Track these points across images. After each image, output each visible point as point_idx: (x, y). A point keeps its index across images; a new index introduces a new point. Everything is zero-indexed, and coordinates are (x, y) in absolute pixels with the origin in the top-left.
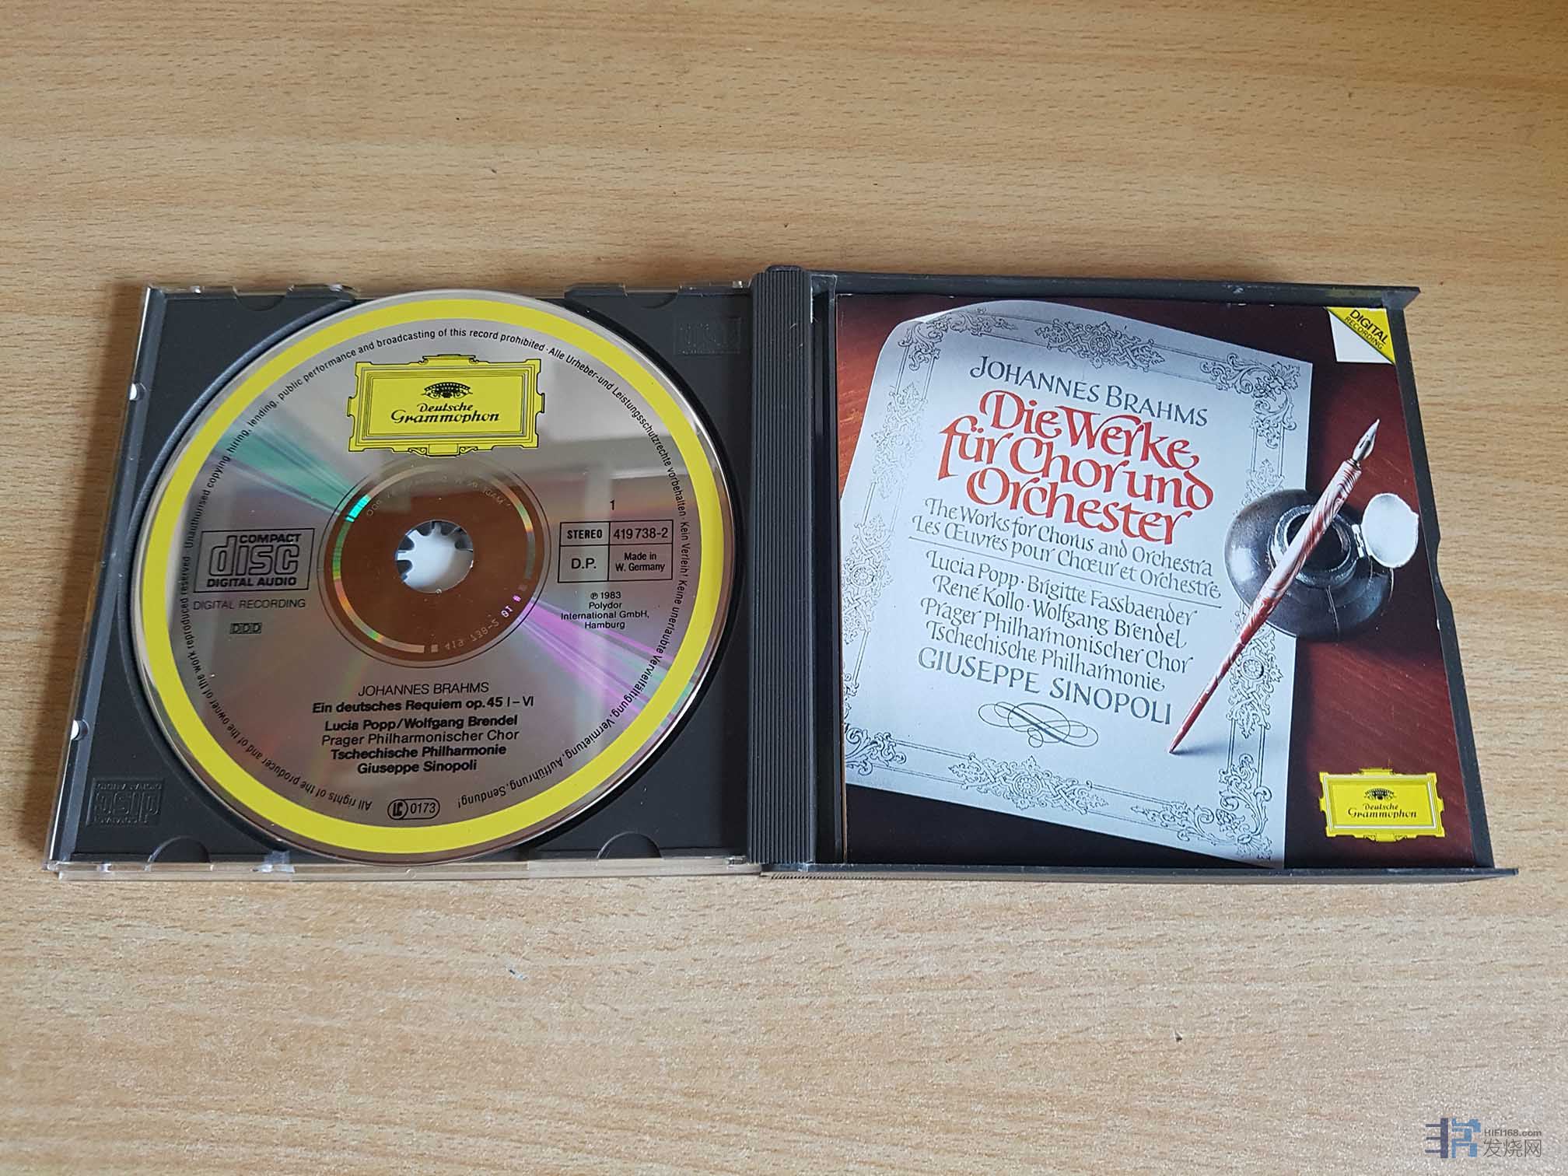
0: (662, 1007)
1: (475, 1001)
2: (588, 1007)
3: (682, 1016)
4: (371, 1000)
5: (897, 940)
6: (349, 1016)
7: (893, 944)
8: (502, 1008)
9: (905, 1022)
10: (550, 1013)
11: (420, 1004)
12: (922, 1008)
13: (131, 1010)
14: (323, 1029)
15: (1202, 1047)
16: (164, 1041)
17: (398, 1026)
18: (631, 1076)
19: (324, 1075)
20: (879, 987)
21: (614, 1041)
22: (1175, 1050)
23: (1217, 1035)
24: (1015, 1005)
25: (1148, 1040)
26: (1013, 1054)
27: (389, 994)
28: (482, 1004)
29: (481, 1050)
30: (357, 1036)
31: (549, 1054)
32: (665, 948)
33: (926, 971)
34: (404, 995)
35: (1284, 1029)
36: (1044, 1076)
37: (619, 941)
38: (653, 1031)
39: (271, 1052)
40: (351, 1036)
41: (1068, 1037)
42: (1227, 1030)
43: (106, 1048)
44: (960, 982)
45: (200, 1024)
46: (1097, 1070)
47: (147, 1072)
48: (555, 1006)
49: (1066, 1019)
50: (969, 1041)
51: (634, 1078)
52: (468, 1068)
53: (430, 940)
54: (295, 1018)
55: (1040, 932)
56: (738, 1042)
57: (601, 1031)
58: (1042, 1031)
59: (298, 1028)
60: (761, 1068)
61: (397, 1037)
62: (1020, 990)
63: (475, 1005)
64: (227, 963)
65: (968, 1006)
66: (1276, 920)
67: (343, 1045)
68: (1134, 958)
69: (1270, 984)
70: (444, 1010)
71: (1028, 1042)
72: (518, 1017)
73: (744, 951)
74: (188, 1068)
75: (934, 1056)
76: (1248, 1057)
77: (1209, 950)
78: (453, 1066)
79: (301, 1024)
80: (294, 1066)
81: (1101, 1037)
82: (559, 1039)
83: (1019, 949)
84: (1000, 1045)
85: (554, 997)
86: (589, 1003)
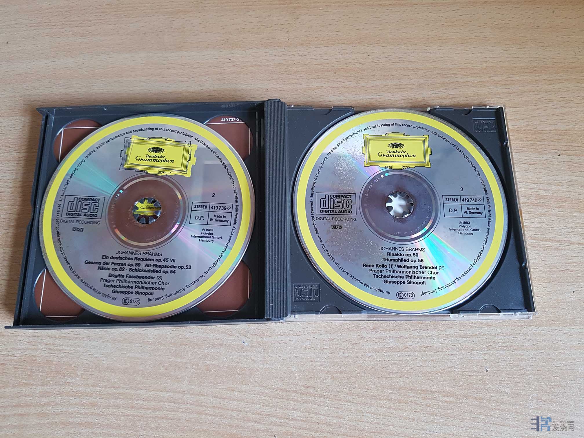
0: (296, 356)
1: (231, 353)
2: (270, 355)
3: (303, 359)
4: (196, 352)
5: (380, 334)
6: (188, 358)
7: (379, 335)
8: (240, 355)
9: (384, 363)
10: (257, 357)
11: (212, 354)
12: (390, 359)
13: (115, 355)
14: (179, 362)
15: (496, 374)
16: (126, 366)
17: (205, 361)
18: (286, 380)
19: (180, 378)
20: (374, 351)
21: (279, 367)
22: (485, 375)
23: (502, 370)
24: (425, 358)
25: (475, 371)
26: (424, 375)
27: (202, 350)
28: (234, 354)
29: (234, 370)
30: (191, 365)
31: (257, 372)
32: (297, 335)
33: (392, 345)
34: (207, 351)
35: (528, 368)
36: (436, 383)
37: (281, 332)
38: (293, 364)
39: (162, 370)
40: (189, 365)
41: (445, 370)
42: (505, 368)
43: (108, 368)
44: (404, 349)
45: (139, 361)
46: (456, 382)
47: (122, 376)
48: (259, 355)
49: (444, 363)
50: (408, 371)
51: (287, 381)
52: (229, 376)
53: (216, 331)
54: (170, 358)
55: (434, 331)
56: (323, 369)
57: (275, 364)
58: (435, 367)
59: (171, 362)
60: (331, 378)
61: (205, 365)
62: (427, 352)
63: (231, 354)
64: (147, 340)
65: (407, 358)
66: (524, 327)
67: (186, 368)
68: (470, 341)
69: (522, 351)
70: (221, 356)
71: (430, 371)
72: (246, 358)
73: (324, 336)
74: (135, 375)
75: (395, 375)
76: (513, 378)
77: (498, 338)
78: (224, 376)
79: (172, 360)
80: (170, 375)
81: (457, 370)
82: (261, 366)
83: (426, 338)
84: (419, 372)
85: (258, 352)
86: (270, 354)
